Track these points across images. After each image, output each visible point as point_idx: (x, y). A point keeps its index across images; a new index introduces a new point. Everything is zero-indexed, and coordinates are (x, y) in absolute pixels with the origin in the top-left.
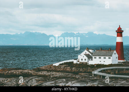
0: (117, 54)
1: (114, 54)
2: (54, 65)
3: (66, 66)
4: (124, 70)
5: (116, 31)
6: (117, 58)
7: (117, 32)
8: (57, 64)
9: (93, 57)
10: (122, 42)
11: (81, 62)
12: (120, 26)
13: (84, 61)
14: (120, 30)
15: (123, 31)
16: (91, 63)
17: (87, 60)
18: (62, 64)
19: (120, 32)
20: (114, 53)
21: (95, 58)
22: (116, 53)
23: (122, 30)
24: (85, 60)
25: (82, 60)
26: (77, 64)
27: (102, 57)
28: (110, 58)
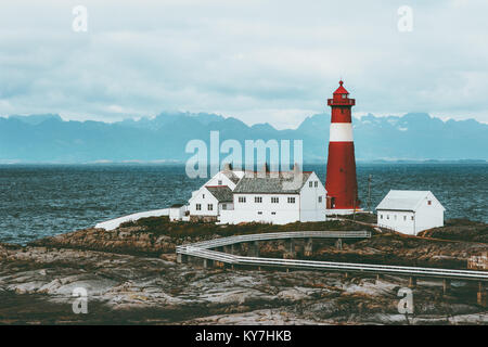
0: (320, 184)
1: (311, 186)
2: (98, 226)
3: (135, 232)
4: (338, 244)
5: (329, 101)
6: (324, 200)
7: (332, 107)
8: (110, 225)
9: (236, 197)
10: (352, 143)
11: (197, 216)
12: (341, 83)
13: (204, 212)
14: (344, 97)
15: (354, 100)
16: (227, 217)
17: (215, 207)
18: (129, 224)
19: (341, 106)
20: (311, 183)
21: (243, 200)
22: (316, 183)
23: (350, 97)
24: (210, 207)
25: (199, 207)
26: (181, 222)
27: (267, 198)
28: (292, 201)
